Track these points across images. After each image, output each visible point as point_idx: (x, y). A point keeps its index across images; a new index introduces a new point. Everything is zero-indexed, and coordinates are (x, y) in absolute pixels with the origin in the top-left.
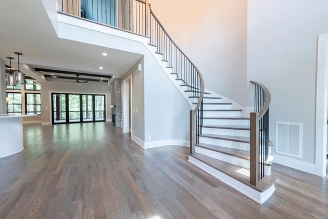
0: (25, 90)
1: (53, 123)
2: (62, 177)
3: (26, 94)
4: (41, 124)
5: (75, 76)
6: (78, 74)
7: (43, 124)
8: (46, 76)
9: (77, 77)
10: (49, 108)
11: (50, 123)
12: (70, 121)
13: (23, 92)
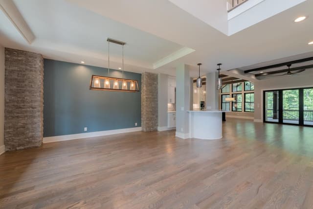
0: (245, 91)
1: (265, 121)
2: (215, 175)
3: (245, 94)
4: (253, 120)
5: (286, 67)
6: (289, 64)
7: (255, 121)
8: (256, 75)
9: (287, 68)
10: (260, 106)
11: (262, 121)
12: (284, 121)
13: (243, 92)
